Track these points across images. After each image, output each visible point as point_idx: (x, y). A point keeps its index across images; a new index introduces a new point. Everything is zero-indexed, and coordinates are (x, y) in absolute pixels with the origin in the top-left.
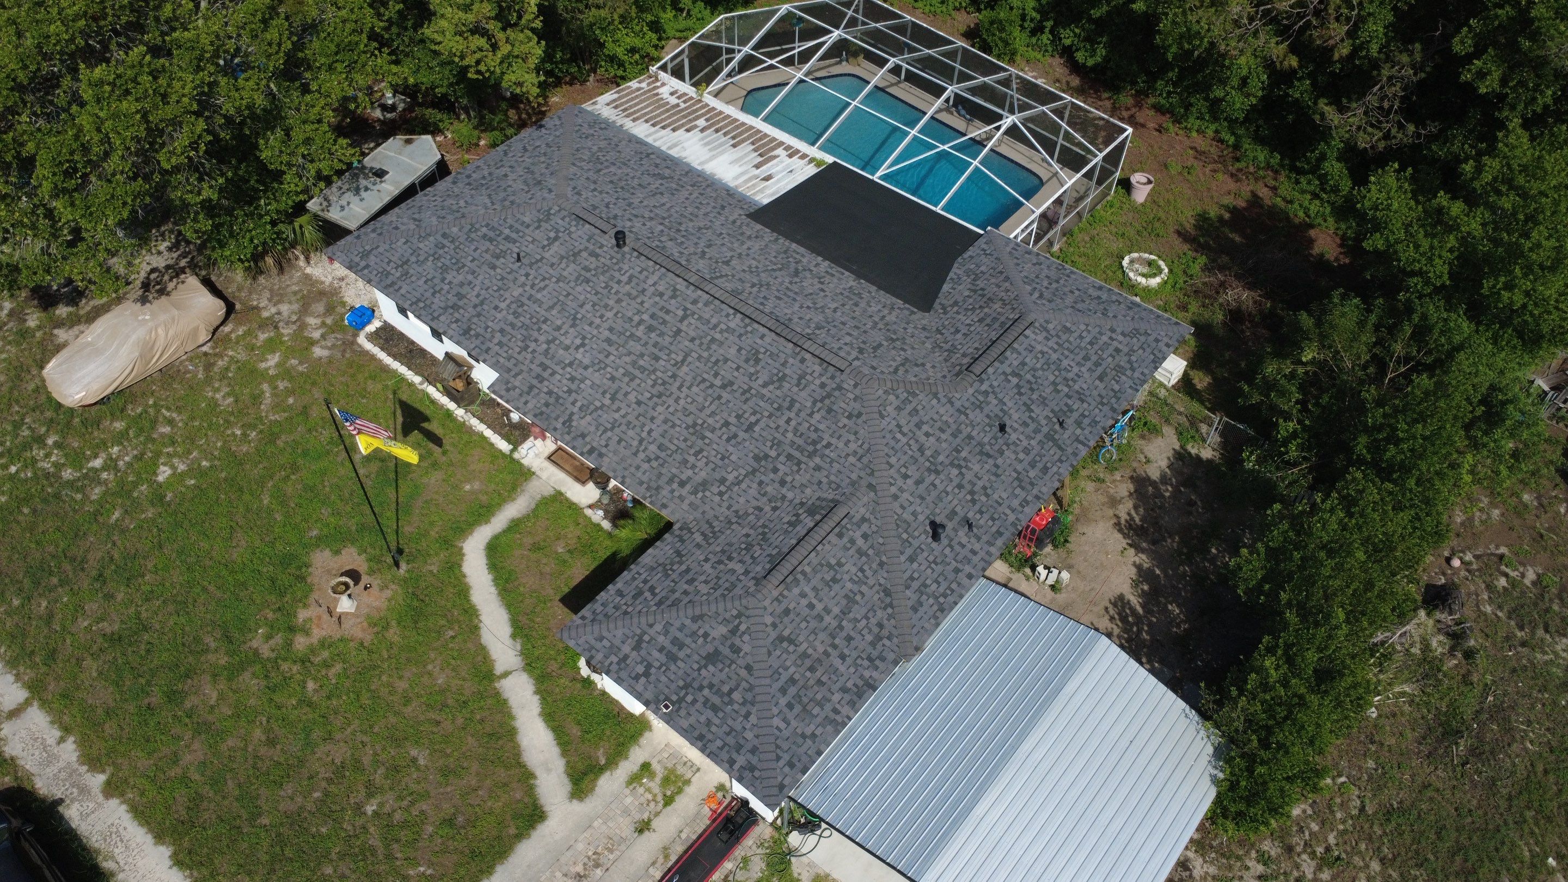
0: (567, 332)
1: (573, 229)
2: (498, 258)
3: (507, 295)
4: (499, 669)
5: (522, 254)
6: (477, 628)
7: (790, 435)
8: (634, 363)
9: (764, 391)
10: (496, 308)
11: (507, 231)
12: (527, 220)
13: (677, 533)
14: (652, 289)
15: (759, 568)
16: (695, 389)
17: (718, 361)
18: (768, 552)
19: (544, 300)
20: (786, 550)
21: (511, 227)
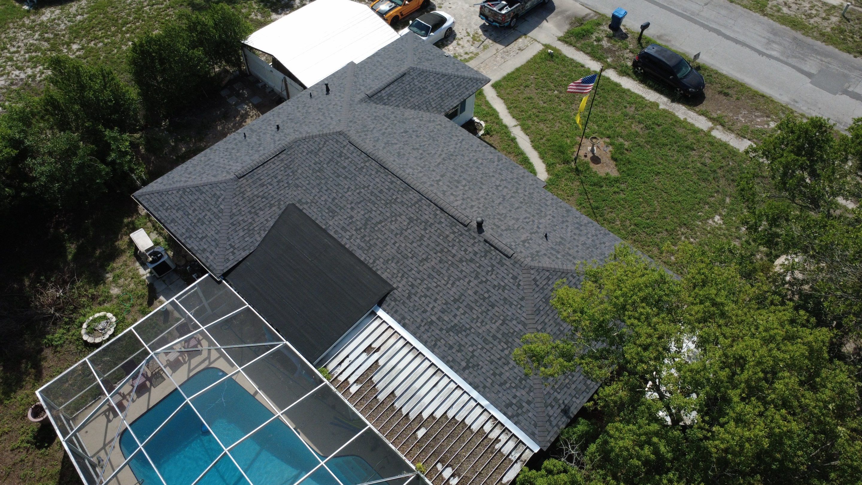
0: (508, 194)
1: (513, 244)
2: (560, 242)
3: (549, 222)
4: (519, 128)
5: (545, 239)
6: (532, 142)
7: (387, 124)
8: (467, 170)
9: (396, 142)
10: (553, 217)
11: (559, 256)
12: (546, 258)
13: (443, 110)
14: (458, 199)
15: (408, 79)
16: (433, 152)
17: (421, 159)
18: (404, 85)
19: (524, 212)
20: (396, 83)
21: (557, 258)
